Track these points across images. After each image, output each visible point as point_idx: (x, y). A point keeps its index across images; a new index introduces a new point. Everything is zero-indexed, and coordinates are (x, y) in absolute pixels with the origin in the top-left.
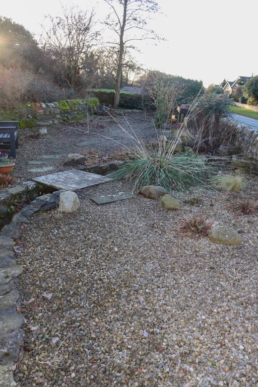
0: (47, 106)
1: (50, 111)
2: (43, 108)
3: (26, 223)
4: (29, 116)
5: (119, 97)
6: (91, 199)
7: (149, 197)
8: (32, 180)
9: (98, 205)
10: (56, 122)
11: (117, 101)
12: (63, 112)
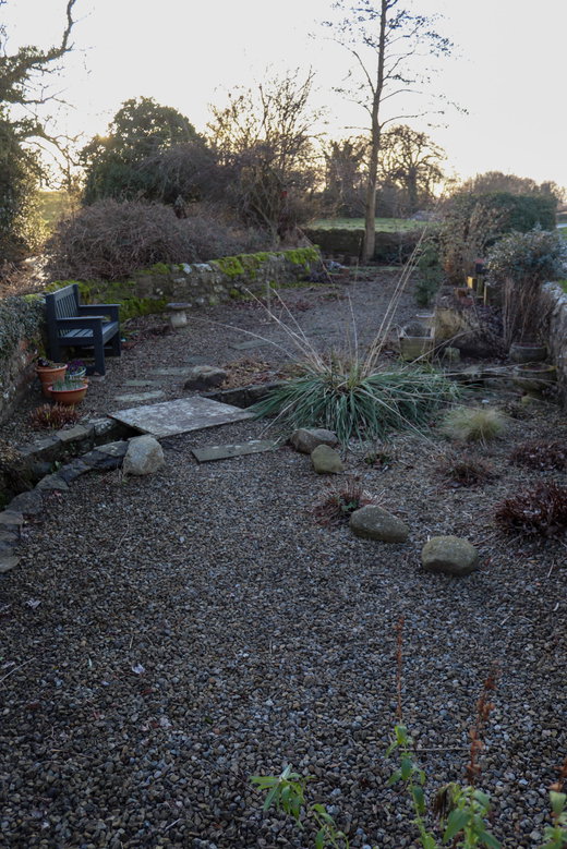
0: (195, 269)
1: (200, 279)
2: (185, 275)
3: (60, 491)
4: (158, 290)
5: (373, 240)
6: (191, 453)
7: (299, 451)
8: (108, 416)
9: (199, 463)
10: (213, 300)
11: (370, 249)
12: (229, 280)
